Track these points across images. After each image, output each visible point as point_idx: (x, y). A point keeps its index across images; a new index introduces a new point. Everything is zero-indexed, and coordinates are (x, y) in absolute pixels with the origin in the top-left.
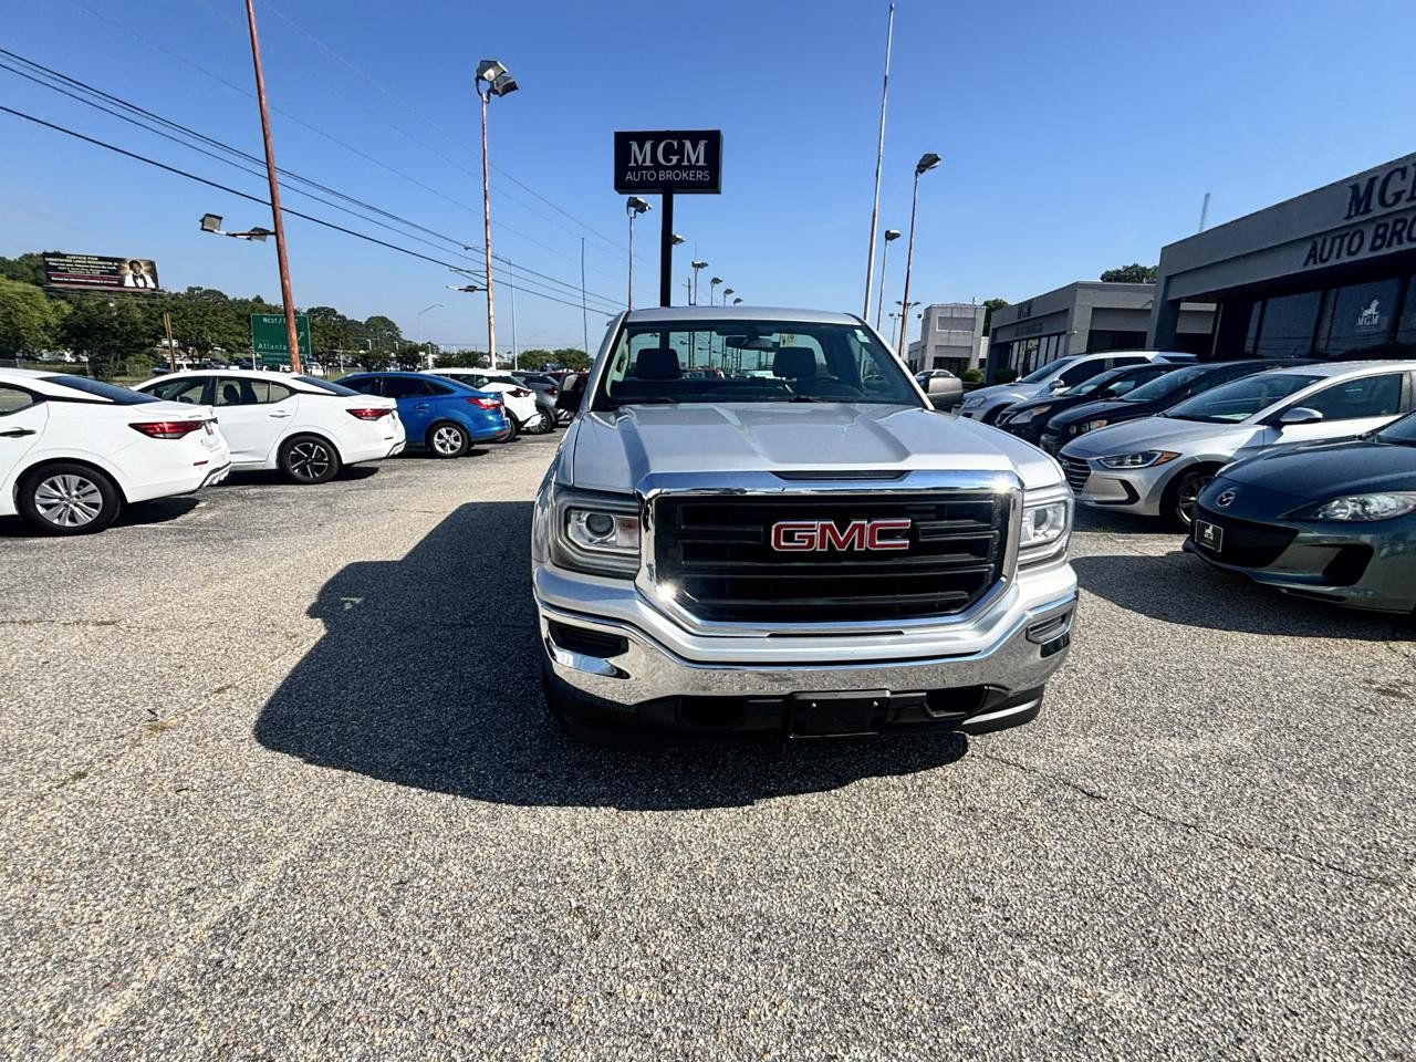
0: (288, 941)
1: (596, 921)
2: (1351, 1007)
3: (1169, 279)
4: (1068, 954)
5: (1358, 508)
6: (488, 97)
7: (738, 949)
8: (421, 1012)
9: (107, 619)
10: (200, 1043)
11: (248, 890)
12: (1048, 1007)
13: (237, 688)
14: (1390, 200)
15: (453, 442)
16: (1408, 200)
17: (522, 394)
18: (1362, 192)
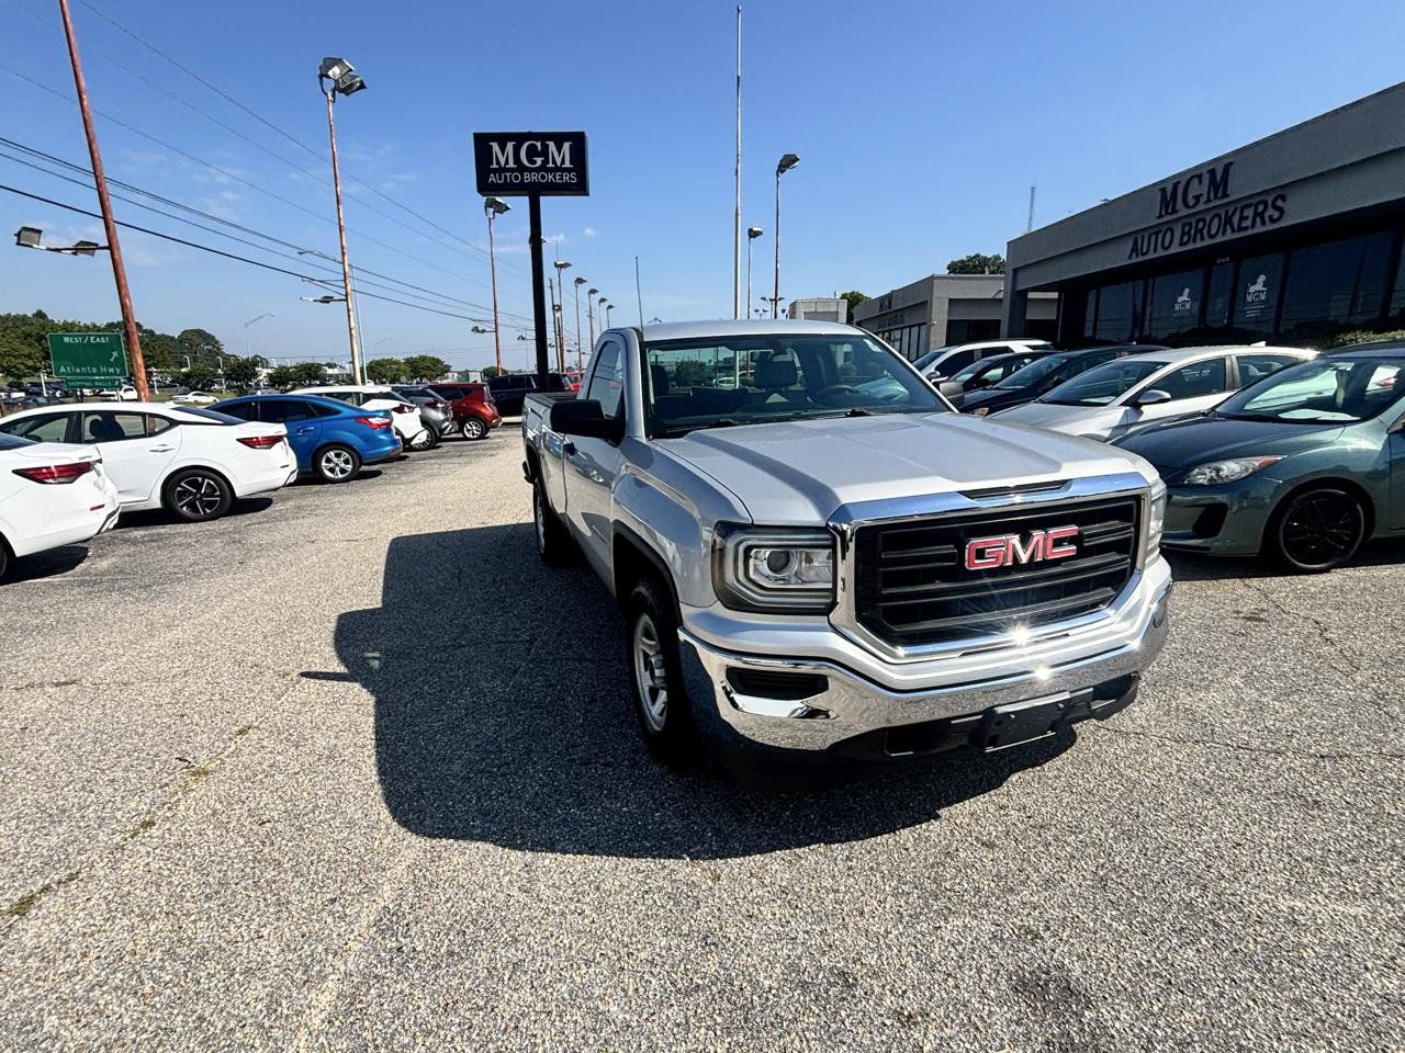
0: (452, 925)
1: (712, 868)
2: (1274, 835)
3: (1016, 271)
4: (1080, 833)
5: (1214, 474)
6: (334, 96)
7: (836, 869)
8: (602, 954)
9: (63, 680)
10: (423, 1007)
11: (387, 892)
12: (1077, 869)
13: (257, 728)
14: (1191, 202)
15: (343, 465)
16: (1206, 202)
17: (406, 409)
18: (1170, 194)
